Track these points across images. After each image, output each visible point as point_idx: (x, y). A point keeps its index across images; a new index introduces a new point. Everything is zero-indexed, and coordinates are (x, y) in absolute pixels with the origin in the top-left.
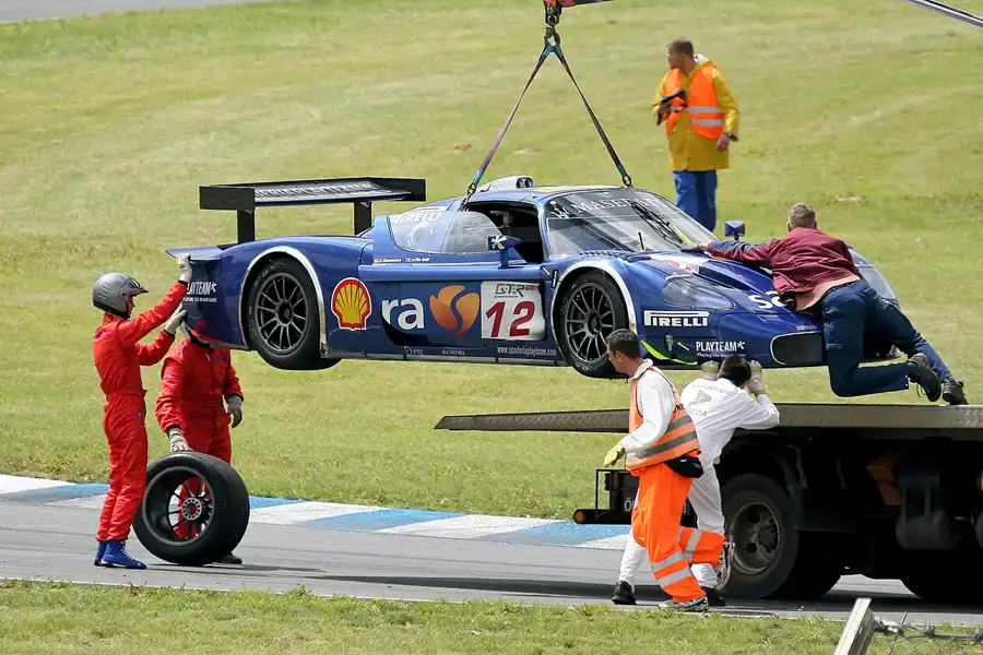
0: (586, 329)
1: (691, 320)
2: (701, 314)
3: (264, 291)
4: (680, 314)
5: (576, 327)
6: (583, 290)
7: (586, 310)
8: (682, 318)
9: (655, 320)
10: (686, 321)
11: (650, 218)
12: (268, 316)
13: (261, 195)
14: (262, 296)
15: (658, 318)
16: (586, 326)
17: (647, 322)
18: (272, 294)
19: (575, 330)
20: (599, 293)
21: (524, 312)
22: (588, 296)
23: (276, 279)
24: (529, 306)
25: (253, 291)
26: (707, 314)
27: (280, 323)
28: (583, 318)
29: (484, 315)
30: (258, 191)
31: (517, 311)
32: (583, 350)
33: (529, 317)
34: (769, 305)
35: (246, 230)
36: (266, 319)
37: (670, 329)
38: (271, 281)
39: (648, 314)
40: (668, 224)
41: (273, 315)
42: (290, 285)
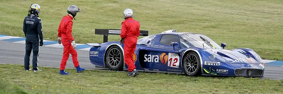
0: (190, 65)
1: (216, 64)
2: (218, 63)
3: (110, 53)
4: (214, 62)
5: (187, 64)
6: (190, 56)
7: (190, 60)
8: (214, 63)
9: (207, 64)
10: (214, 64)
11: (205, 41)
12: (111, 59)
13: (110, 32)
14: (109, 55)
15: (208, 63)
16: (190, 64)
17: (205, 64)
18: (112, 54)
19: (187, 65)
20: (194, 57)
21: (176, 61)
22: (191, 57)
23: (113, 50)
24: (176, 59)
25: (107, 54)
26: (219, 63)
27: (114, 60)
28: (189, 62)
29: (168, 61)
30: (109, 31)
31: (174, 61)
32: (189, 70)
33: (176, 62)
34: (234, 62)
35: (106, 40)
36: (110, 60)
37: (211, 66)
38: (112, 51)
39: (205, 62)
40: (209, 42)
41: (112, 59)
42: (116, 51)
